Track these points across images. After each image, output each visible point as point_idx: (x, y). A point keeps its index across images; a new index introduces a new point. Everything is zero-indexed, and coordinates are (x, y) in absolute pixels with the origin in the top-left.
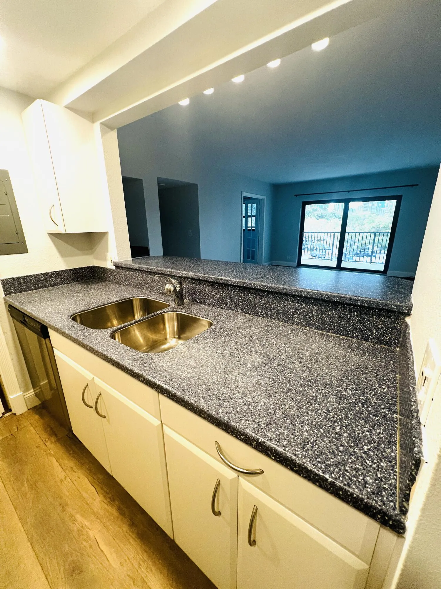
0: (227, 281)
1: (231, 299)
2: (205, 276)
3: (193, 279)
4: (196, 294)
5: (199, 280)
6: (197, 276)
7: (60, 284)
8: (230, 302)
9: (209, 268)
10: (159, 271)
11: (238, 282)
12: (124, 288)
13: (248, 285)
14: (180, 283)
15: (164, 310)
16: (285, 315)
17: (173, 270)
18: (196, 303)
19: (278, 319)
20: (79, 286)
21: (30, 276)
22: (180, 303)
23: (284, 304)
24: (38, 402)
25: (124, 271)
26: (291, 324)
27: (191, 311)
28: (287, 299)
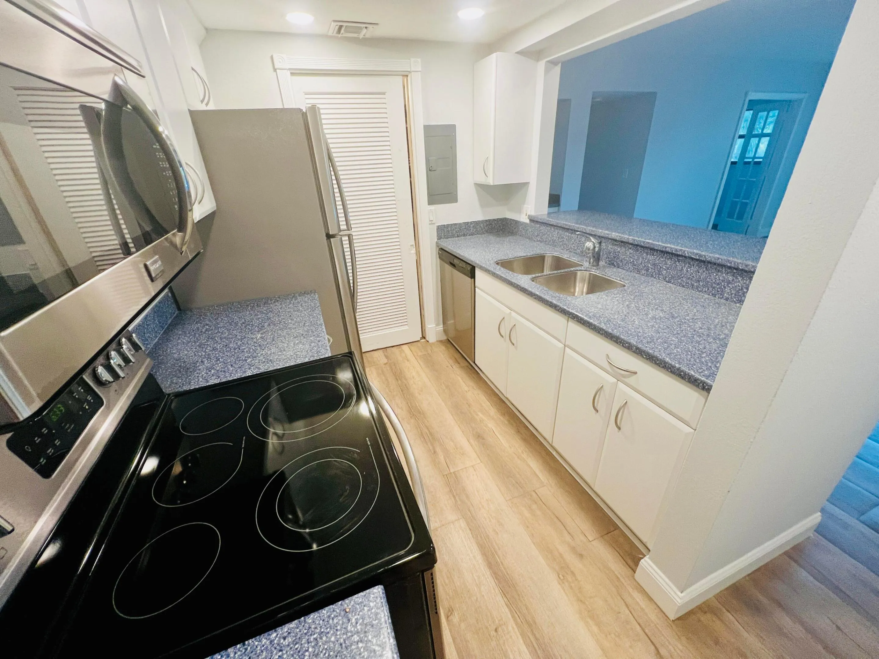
0: (654, 245)
1: (654, 264)
2: (630, 237)
3: (616, 240)
4: (615, 257)
5: (622, 242)
6: (620, 237)
7: (475, 234)
8: (652, 269)
9: (637, 230)
10: (578, 228)
11: (666, 248)
12: (535, 244)
13: (677, 251)
14: (600, 243)
15: (577, 268)
16: (714, 288)
17: (594, 229)
18: (613, 266)
19: (705, 291)
20: (492, 238)
21: (455, 224)
22: (595, 264)
23: (716, 276)
24: (444, 338)
25: (539, 226)
26: (719, 298)
27: (606, 273)
28: (721, 271)
